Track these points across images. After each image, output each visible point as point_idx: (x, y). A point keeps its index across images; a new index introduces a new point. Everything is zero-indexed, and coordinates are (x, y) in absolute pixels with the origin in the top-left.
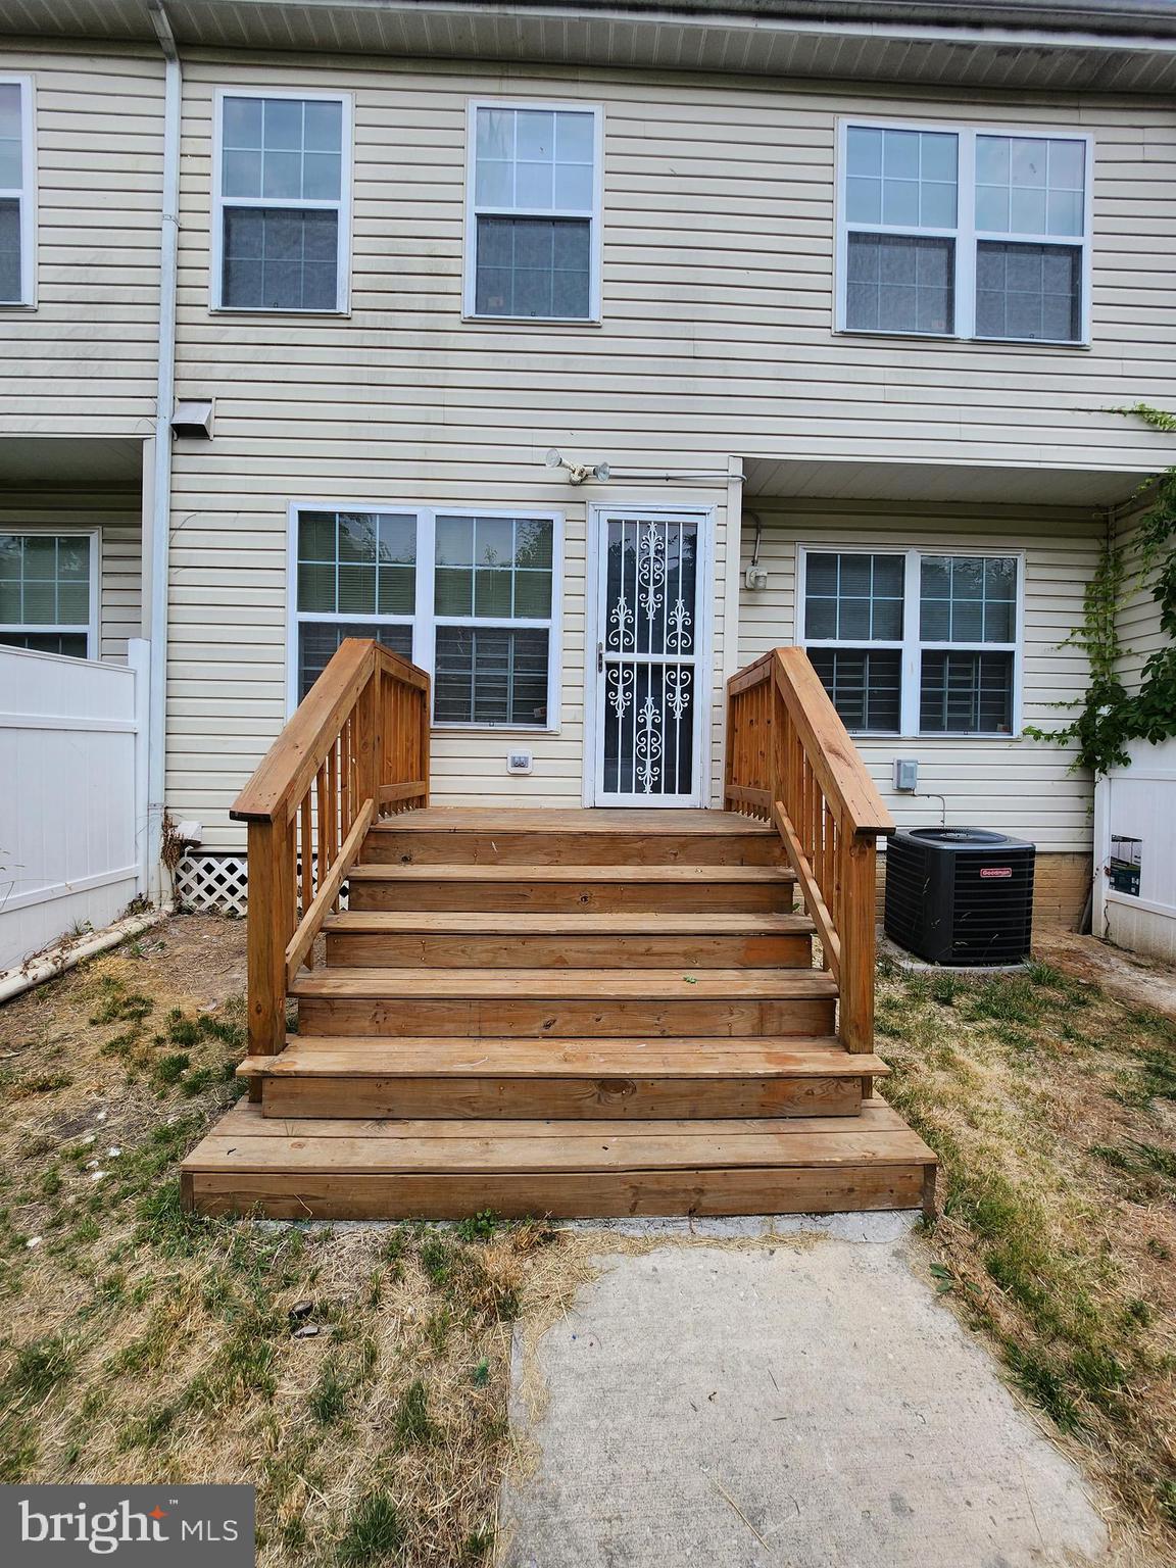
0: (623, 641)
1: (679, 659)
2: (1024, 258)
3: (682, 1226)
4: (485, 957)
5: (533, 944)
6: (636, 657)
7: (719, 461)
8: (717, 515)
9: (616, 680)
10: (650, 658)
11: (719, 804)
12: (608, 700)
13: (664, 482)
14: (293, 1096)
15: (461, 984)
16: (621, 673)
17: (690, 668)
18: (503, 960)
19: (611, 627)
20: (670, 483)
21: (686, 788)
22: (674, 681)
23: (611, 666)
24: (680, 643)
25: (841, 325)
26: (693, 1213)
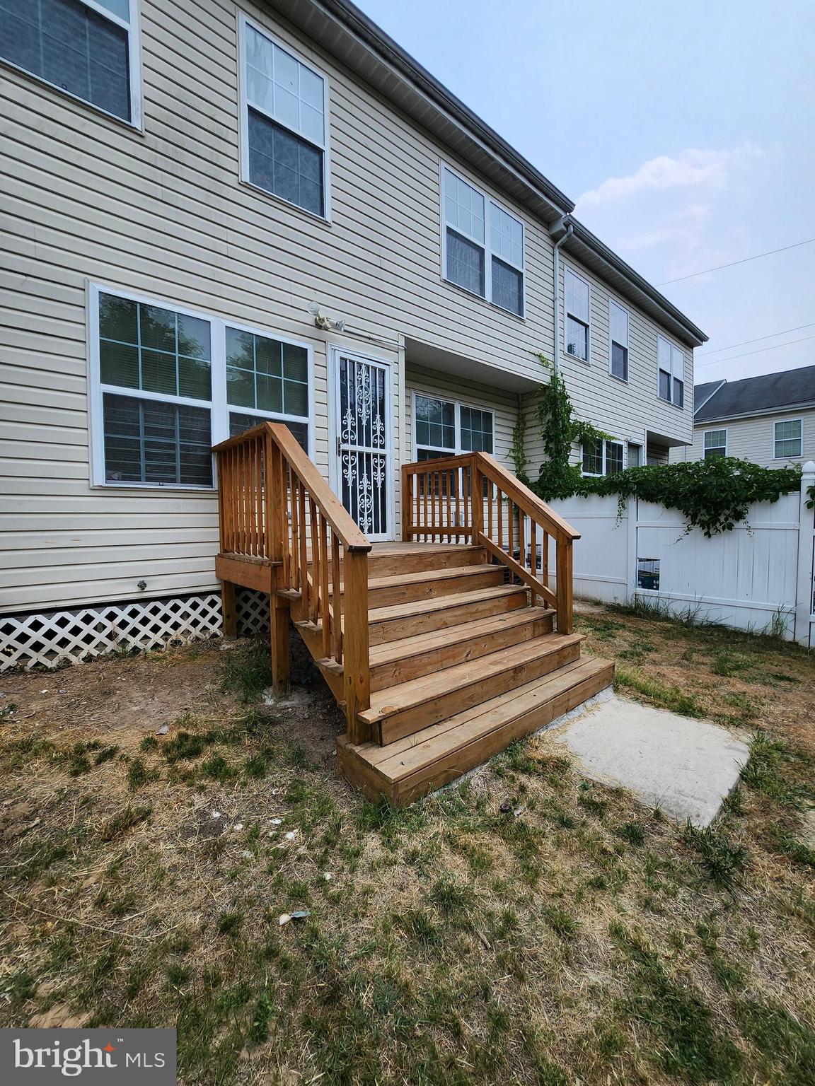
0: (350, 437)
1: (379, 451)
2: (506, 271)
3: (566, 718)
4: (412, 629)
5: (433, 617)
6: (357, 448)
7: (394, 335)
8: (393, 368)
9: (347, 461)
10: (364, 449)
11: (400, 538)
12: (343, 474)
13: (367, 340)
14: (397, 726)
15: (426, 643)
16: (350, 458)
17: (383, 457)
18: (421, 629)
19: (344, 427)
20: (370, 341)
21: (384, 531)
22: (376, 464)
23: (345, 452)
24: (379, 441)
25: (445, 277)
26: (567, 711)
